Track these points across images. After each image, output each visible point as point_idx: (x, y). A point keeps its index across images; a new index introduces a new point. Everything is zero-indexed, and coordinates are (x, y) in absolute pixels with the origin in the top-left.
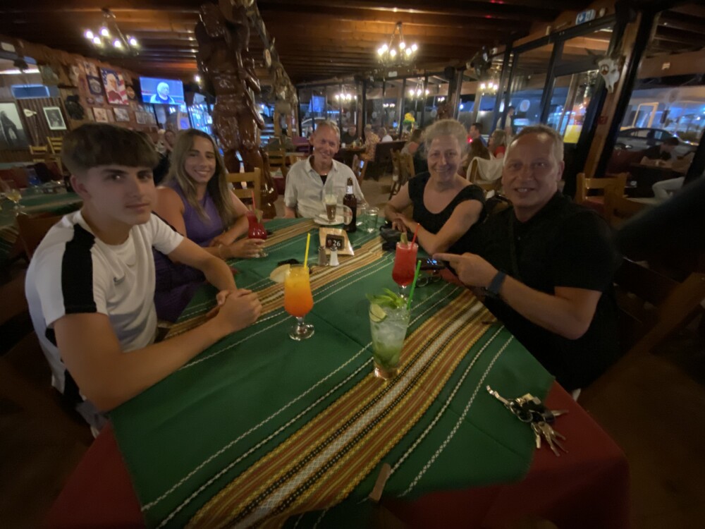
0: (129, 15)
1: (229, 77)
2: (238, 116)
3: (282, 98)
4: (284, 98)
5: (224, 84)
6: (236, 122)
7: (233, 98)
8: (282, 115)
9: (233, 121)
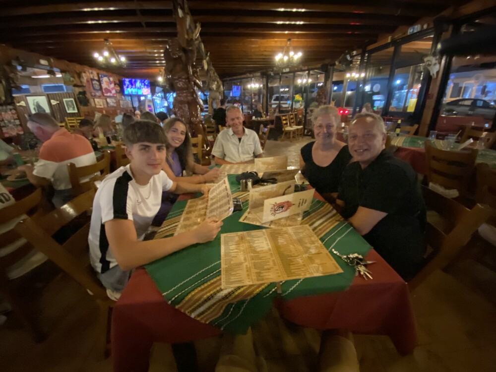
0: (120, 43)
1: (184, 80)
2: (189, 103)
3: (213, 89)
4: (215, 89)
5: (180, 84)
6: (187, 107)
7: (186, 93)
8: (214, 99)
9: (185, 107)
